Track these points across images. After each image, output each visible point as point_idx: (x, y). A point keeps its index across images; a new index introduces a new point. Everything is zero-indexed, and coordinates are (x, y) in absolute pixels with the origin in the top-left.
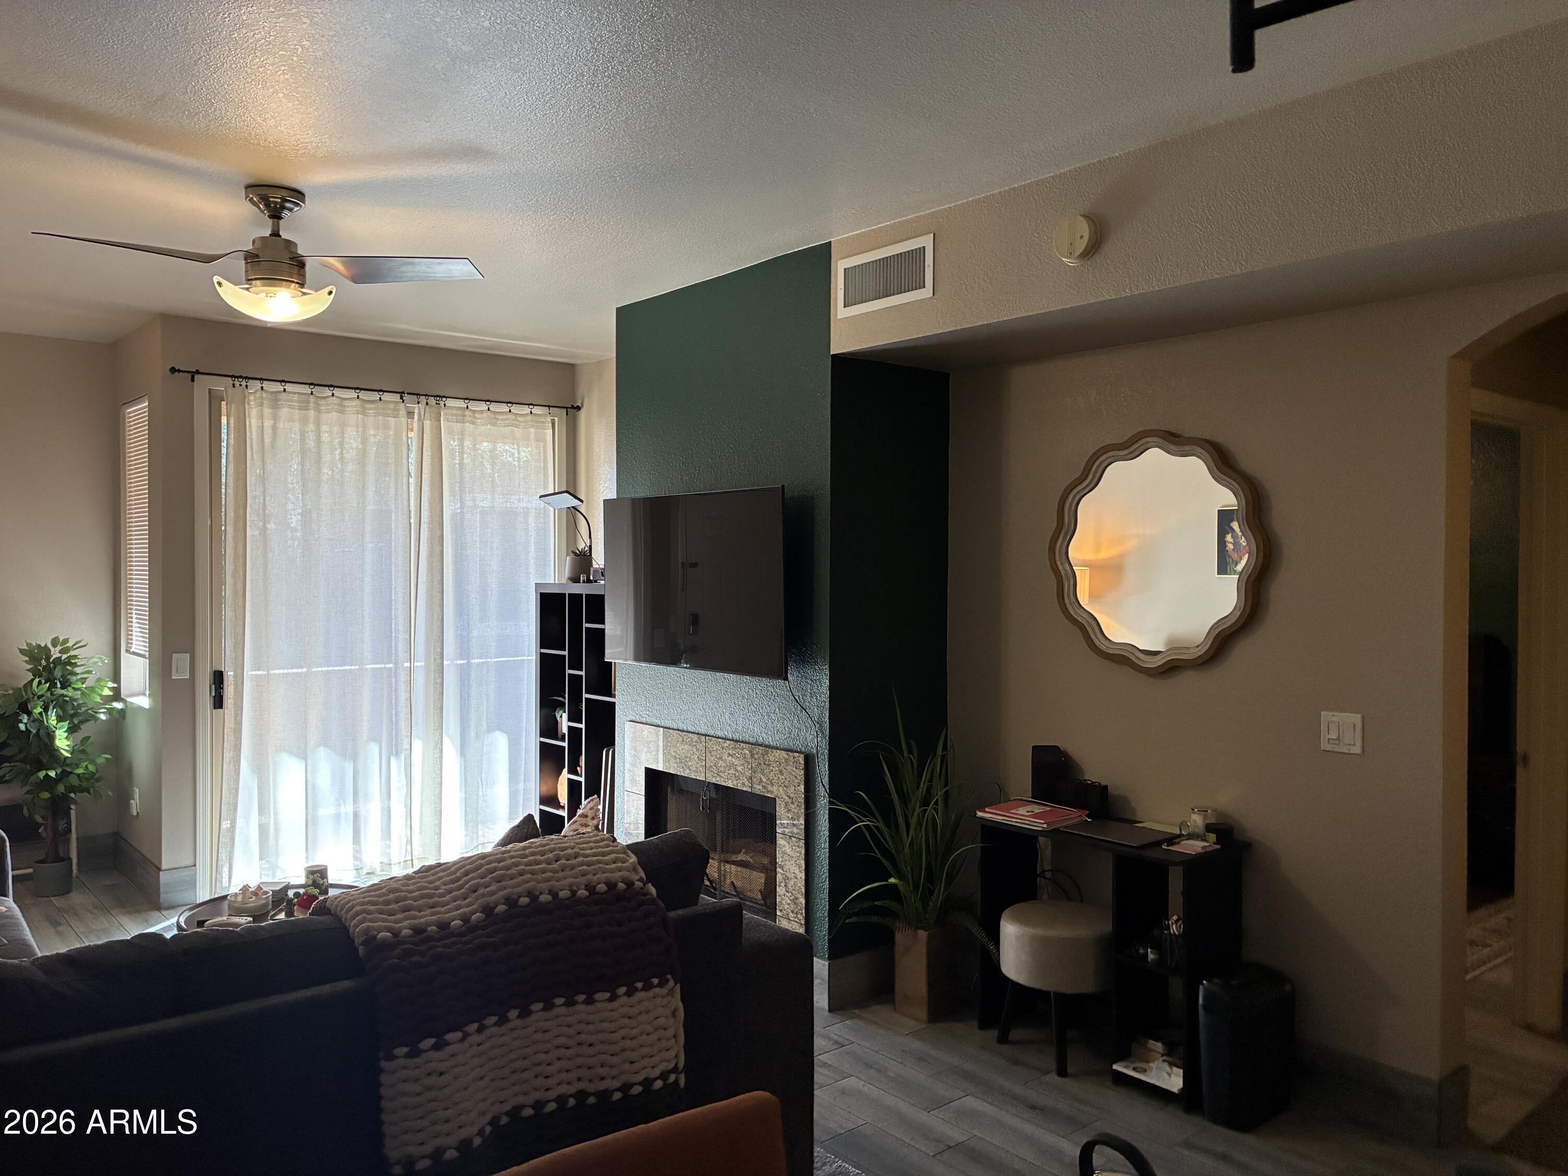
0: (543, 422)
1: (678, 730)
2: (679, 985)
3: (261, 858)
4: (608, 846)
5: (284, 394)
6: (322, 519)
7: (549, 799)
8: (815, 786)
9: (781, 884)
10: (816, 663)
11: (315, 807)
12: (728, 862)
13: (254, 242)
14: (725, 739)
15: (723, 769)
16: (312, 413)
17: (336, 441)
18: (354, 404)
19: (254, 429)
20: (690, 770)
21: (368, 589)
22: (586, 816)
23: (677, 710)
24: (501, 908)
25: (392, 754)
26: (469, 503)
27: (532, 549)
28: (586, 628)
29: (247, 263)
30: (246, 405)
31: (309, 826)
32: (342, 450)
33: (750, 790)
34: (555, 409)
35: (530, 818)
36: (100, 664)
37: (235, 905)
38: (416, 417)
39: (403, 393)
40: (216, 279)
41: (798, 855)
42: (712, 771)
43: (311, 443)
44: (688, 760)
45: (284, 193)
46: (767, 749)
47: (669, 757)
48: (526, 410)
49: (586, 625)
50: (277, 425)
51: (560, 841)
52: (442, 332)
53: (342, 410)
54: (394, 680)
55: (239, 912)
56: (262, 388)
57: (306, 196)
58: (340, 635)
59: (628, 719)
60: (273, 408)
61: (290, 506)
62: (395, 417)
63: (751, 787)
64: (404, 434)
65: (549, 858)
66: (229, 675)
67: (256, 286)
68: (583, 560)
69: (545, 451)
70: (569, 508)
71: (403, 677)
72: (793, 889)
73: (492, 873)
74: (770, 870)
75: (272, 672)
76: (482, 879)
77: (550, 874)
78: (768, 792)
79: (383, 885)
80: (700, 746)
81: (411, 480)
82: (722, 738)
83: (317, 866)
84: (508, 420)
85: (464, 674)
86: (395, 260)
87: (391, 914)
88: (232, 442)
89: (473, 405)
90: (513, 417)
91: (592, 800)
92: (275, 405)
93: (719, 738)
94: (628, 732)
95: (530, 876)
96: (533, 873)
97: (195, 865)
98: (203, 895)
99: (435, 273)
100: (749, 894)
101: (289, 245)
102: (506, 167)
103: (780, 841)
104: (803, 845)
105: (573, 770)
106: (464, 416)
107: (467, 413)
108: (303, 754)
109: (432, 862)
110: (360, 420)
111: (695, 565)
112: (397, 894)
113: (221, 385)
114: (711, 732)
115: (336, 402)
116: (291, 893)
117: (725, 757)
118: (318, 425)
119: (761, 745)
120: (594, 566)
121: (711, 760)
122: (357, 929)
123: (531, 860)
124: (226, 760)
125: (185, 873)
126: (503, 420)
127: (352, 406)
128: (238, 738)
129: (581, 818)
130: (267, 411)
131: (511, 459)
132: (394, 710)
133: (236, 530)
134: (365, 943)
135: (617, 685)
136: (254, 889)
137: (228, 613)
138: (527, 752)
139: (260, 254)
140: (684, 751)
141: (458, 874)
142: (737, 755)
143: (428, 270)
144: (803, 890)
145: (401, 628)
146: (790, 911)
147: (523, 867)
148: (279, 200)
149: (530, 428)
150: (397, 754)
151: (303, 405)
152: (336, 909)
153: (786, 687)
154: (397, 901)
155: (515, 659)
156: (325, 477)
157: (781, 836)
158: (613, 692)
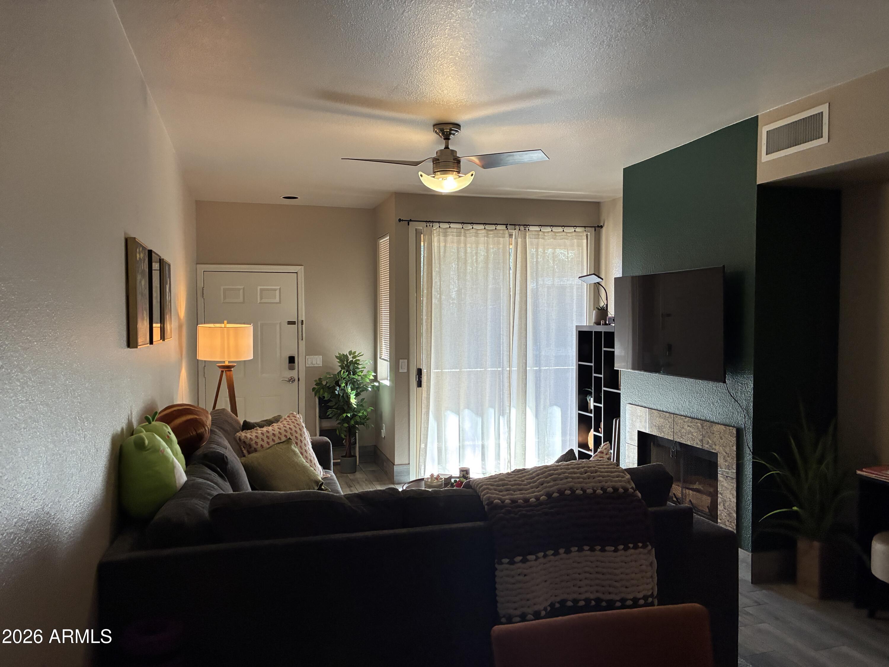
0: (581, 236)
1: (657, 410)
2: (654, 549)
3: (439, 464)
4: (614, 468)
5: (450, 229)
6: (467, 293)
7: (583, 445)
8: (743, 447)
9: (721, 504)
10: (744, 373)
11: (463, 440)
12: (688, 488)
13: (437, 153)
14: (686, 416)
15: (684, 434)
16: (462, 238)
17: (474, 252)
18: (483, 232)
19: (436, 248)
20: (664, 433)
21: (489, 328)
22: (603, 453)
23: (656, 399)
24: (556, 495)
25: (500, 415)
26: (540, 282)
27: (575, 306)
28: (604, 350)
29: (434, 164)
30: (432, 236)
31: (460, 449)
32: (477, 257)
33: (701, 447)
34: (589, 228)
35: (571, 451)
36: (369, 364)
37: (428, 483)
38: (514, 237)
39: (507, 224)
40: (420, 173)
41: (732, 487)
42: (677, 435)
43: (462, 254)
44: (663, 427)
45: (451, 126)
46: (712, 424)
47: (652, 425)
48: (572, 230)
49: (604, 349)
50: (446, 245)
51: (588, 463)
52: (528, 190)
53: (477, 235)
54: (501, 376)
55: (430, 487)
56: (439, 226)
57: (461, 126)
58: (475, 352)
59: (628, 403)
60: (444, 236)
61: (452, 287)
62: (503, 238)
63: (702, 446)
64: (508, 246)
65: (581, 471)
66: (424, 371)
67: (438, 175)
68: (602, 312)
69: (582, 252)
70: (595, 283)
71: (506, 375)
72: (729, 508)
73: (551, 476)
74: (714, 495)
75: (444, 370)
76: (546, 478)
77: (582, 480)
78: (713, 449)
79: (496, 477)
80: (670, 420)
81: (511, 272)
82: (684, 416)
83: (464, 468)
84: (563, 236)
85: (538, 374)
86: (504, 155)
87: (501, 491)
88: (426, 255)
89: (544, 229)
90: (565, 234)
91: (606, 444)
92: (445, 235)
93: (682, 416)
94: (628, 410)
95: (571, 479)
96: (573, 478)
97: (409, 464)
98: (413, 478)
99: (523, 159)
100: (700, 508)
101: (453, 152)
102: (562, 98)
103: (720, 478)
104: (735, 482)
105: (596, 430)
106: (539, 235)
107: (540, 233)
108: (458, 413)
109: (521, 467)
110: (486, 240)
111: (669, 315)
112: (504, 482)
113: (421, 226)
114: (677, 412)
115: (474, 231)
116: (453, 480)
117: (686, 427)
118: (465, 245)
119: (708, 421)
120: (609, 316)
121: (677, 428)
122: (484, 496)
123: (571, 471)
124: (423, 413)
125: (405, 467)
126: (560, 236)
127: (482, 233)
128: (428, 402)
129: (600, 454)
130: (442, 238)
131: (564, 258)
132: (502, 392)
133: (427, 299)
134: (488, 504)
135: (621, 383)
136: (436, 477)
137: (424, 340)
138: (571, 418)
139: (440, 159)
140: (660, 422)
141: (534, 475)
142: (693, 426)
143: (520, 158)
144: (735, 509)
145: (505, 349)
146: (726, 520)
147: (567, 474)
148: (449, 130)
149: (574, 239)
150: (503, 415)
151: (459, 234)
152: (474, 486)
153: (725, 387)
154: (503, 485)
155: (565, 367)
156: (468, 271)
157: (721, 475)
158: (619, 387)
